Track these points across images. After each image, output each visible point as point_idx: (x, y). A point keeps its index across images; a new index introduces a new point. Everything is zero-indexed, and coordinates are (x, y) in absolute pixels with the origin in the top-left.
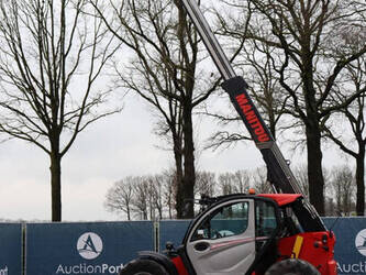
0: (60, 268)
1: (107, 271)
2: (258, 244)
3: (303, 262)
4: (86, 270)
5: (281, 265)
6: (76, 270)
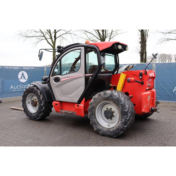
0: (12, 87)
2: (87, 79)
4: (22, 87)
6: (19, 87)
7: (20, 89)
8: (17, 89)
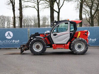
1: (14, 42)
2: (71, 34)
3: (83, 39)
4: (8, 42)
5: (77, 40)
6: (5, 42)
7: (6, 43)
8: (4, 43)
